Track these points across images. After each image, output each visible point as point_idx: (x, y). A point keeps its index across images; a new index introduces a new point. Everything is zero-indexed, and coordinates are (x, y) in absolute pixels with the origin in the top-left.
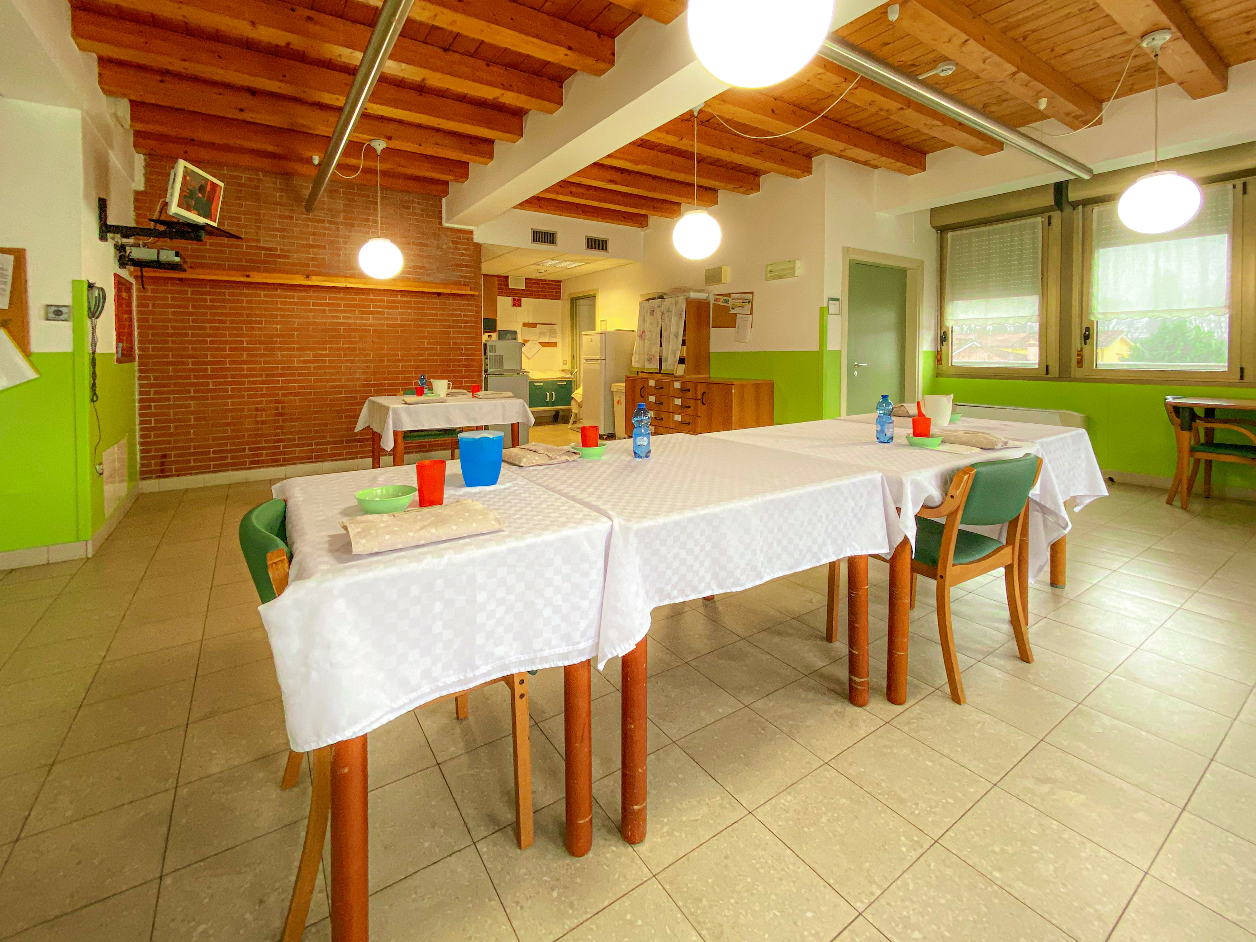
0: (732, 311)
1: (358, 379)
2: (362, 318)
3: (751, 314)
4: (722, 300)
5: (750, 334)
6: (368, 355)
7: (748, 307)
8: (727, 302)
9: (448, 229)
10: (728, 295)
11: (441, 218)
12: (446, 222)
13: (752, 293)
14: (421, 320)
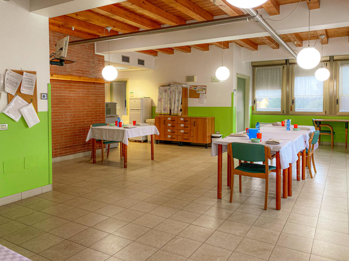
0: (198, 92)
1: (68, 120)
2: (70, 93)
3: (206, 94)
4: (193, 88)
5: (205, 101)
6: (71, 110)
7: (204, 91)
8: (196, 89)
9: (96, 55)
10: (196, 86)
11: (94, 50)
12: (96, 52)
13: (206, 86)
14: (88, 94)
